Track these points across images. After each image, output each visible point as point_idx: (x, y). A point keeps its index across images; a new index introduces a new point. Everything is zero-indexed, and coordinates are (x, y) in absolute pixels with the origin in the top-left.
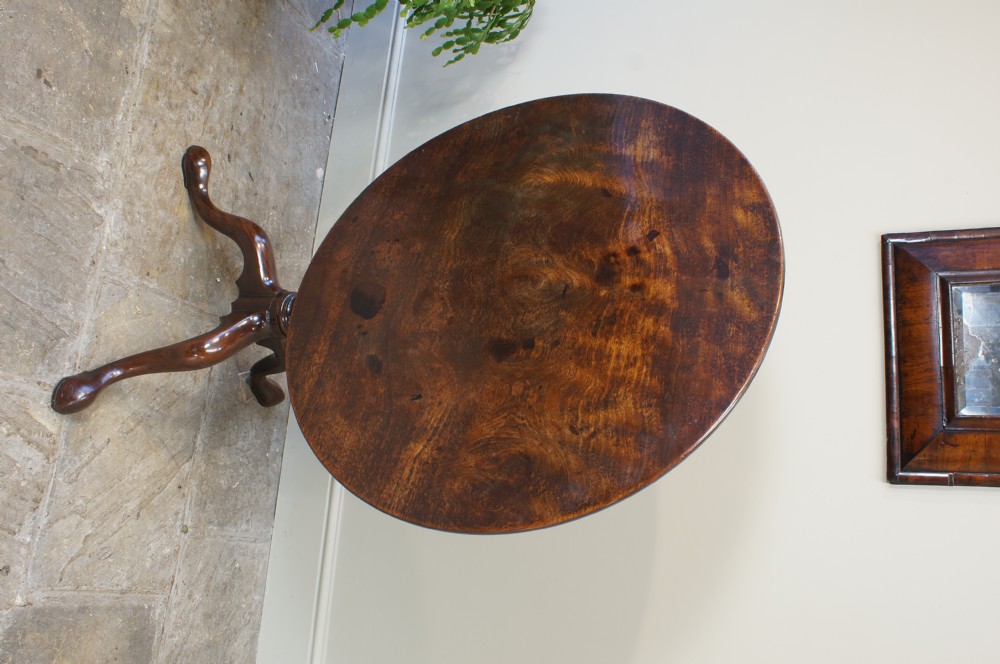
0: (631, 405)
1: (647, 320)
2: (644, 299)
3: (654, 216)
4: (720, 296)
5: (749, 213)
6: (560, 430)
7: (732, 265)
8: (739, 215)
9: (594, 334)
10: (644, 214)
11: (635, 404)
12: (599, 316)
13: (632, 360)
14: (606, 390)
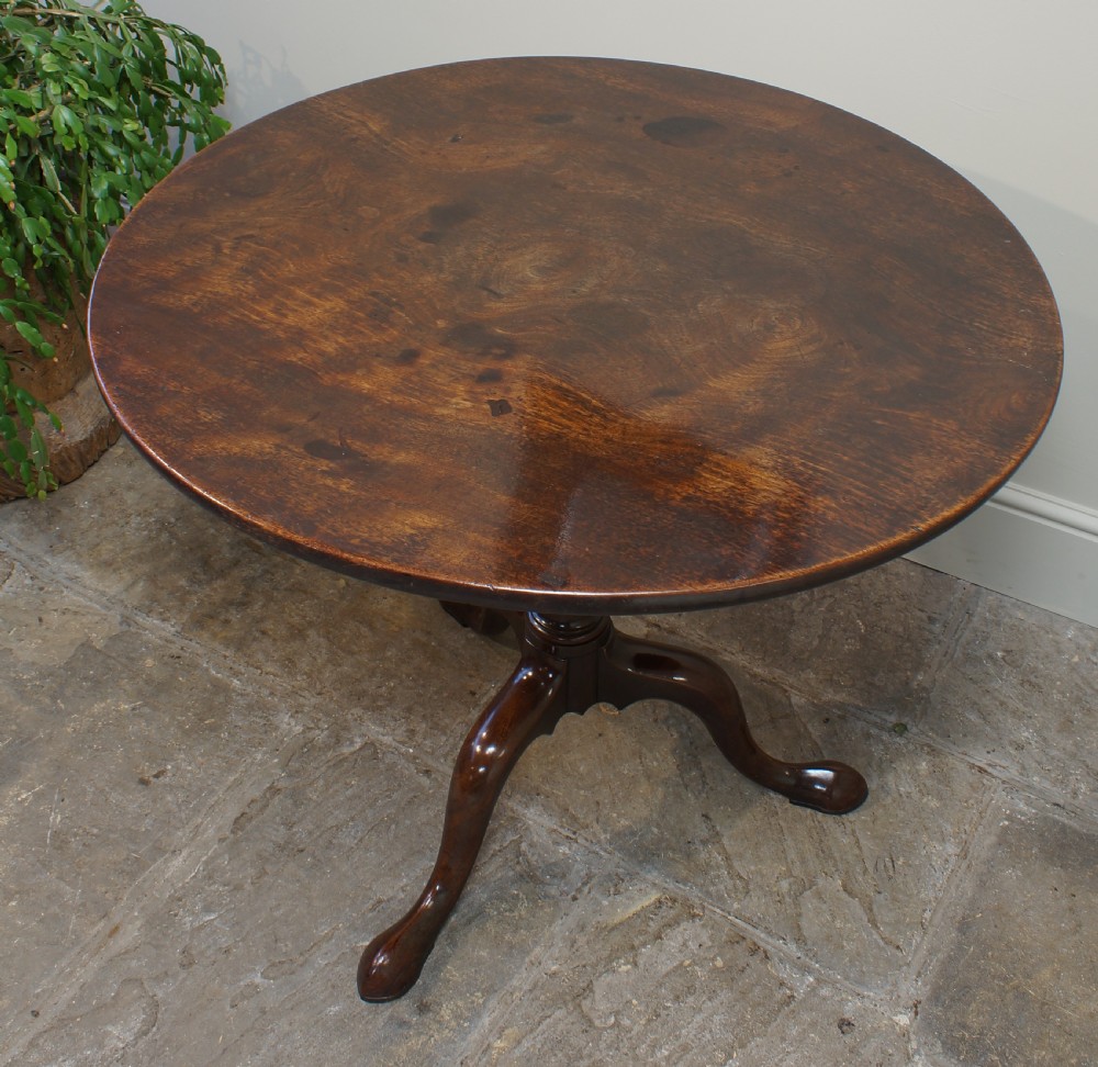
0: (219, 289)
1: (334, 345)
2: (377, 355)
3: (545, 424)
4: (283, 429)
5: (409, 531)
6: (260, 228)
7: (324, 465)
8: (424, 520)
9: (374, 294)
10: (561, 415)
11: (216, 294)
12: (402, 308)
13: (284, 311)
14: (270, 278)
